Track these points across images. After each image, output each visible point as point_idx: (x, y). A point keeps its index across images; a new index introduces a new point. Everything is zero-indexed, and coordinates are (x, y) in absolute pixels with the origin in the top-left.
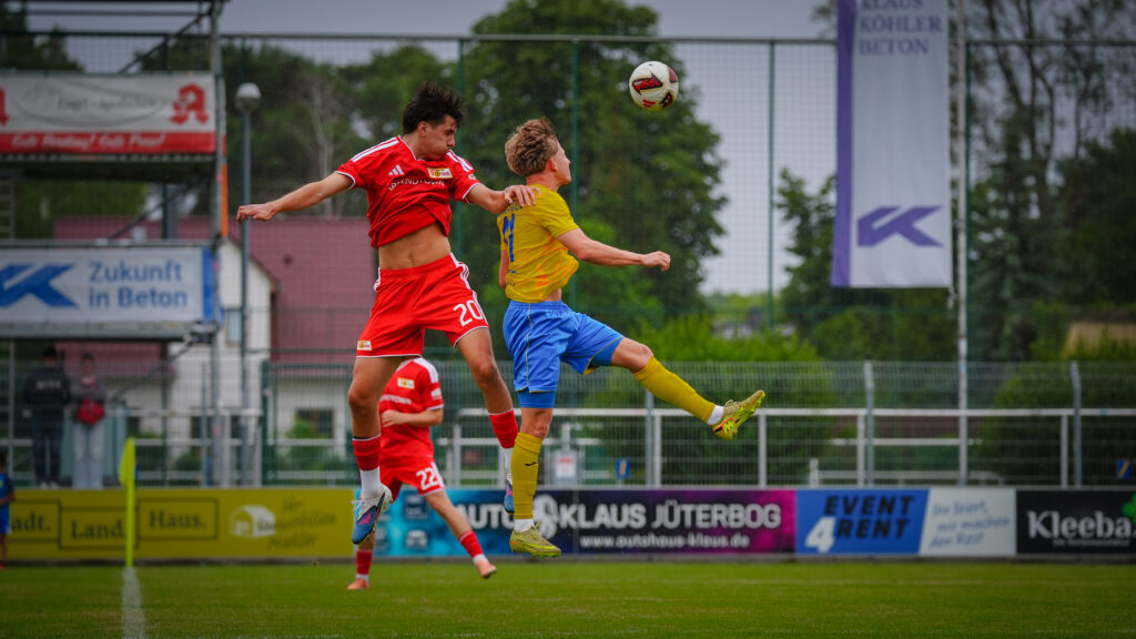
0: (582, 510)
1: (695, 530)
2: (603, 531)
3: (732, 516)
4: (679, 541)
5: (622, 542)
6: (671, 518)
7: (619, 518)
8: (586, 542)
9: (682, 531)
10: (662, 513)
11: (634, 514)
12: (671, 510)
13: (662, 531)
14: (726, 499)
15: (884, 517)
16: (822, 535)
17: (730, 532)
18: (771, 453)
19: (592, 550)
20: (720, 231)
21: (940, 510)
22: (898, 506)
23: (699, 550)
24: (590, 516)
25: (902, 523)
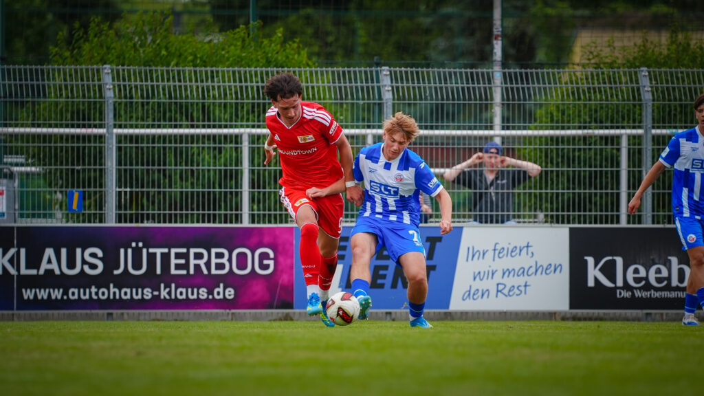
0: (23, 254)
1: (167, 278)
2: (50, 279)
3: (214, 261)
5: (74, 294)
6: (137, 265)
7: (71, 265)
8: (28, 294)
9: (150, 280)
10: (125, 257)
11: (91, 259)
12: (137, 254)
13: (125, 280)
14: (208, 240)
17: (211, 282)
19: (36, 304)
21: (473, 254)
24: (34, 262)
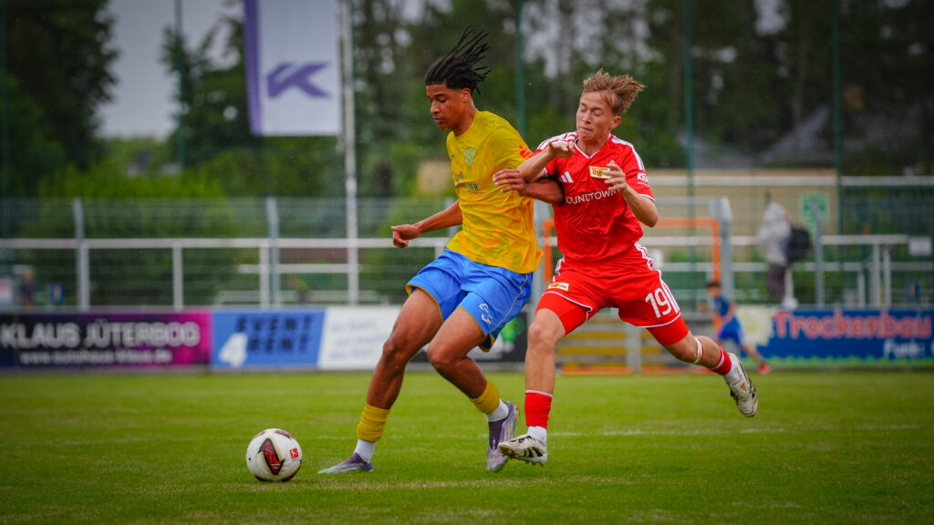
0: (21, 331)
1: (122, 346)
2: (40, 348)
4: (108, 357)
5: (59, 358)
6: (101, 337)
7: (55, 335)
8: (26, 358)
9: (111, 347)
10: (93, 334)
12: (101, 329)
13: (94, 348)
14: (150, 319)
15: (288, 334)
16: (234, 350)
17: (153, 349)
18: (187, 278)
19: (31, 366)
20: (112, 80)
21: (337, 328)
22: (300, 325)
23: (127, 364)
24: (29, 334)
25: (304, 340)
